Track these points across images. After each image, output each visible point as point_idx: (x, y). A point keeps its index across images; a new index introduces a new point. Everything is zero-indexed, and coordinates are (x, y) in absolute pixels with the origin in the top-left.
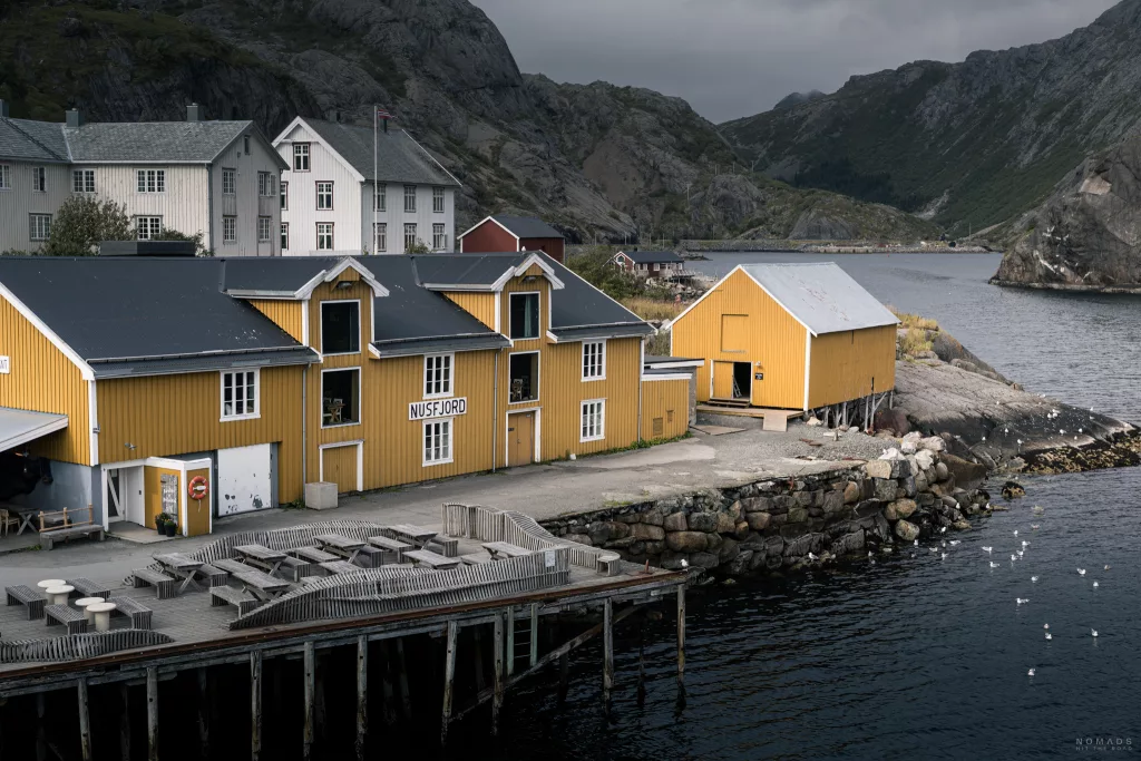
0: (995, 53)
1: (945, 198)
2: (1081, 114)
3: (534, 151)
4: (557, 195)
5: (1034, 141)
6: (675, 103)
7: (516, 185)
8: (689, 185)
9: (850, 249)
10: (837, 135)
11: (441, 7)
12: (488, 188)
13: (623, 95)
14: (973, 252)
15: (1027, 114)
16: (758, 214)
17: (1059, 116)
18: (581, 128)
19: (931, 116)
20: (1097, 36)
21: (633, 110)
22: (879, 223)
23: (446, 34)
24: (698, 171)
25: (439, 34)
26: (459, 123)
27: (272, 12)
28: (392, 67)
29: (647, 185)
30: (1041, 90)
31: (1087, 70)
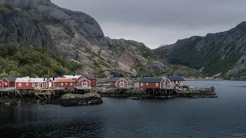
0: (213, 34)
1: (203, 68)
2: (235, 47)
3: (109, 53)
4: (116, 64)
5: (224, 54)
6: (141, 44)
7: (105, 61)
8: (146, 63)
9: (189, 79)
10: (176, 53)
11: (83, 17)
12: (98, 62)
13: (127, 42)
14: (220, 80)
15: (222, 48)
16: (164, 71)
17: (230, 48)
18: (118, 49)
19: (198, 48)
20: (237, 30)
21: (131, 45)
22: (195, 73)
23: (85, 24)
24: (148, 60)
25: (83, 24)
26: (89, 45)
27: (38, 17)
28: (71, 30)
29: (135, 63)
30: (225, 42)
31: (236, 37)
